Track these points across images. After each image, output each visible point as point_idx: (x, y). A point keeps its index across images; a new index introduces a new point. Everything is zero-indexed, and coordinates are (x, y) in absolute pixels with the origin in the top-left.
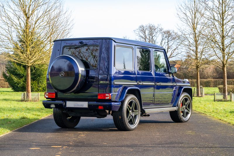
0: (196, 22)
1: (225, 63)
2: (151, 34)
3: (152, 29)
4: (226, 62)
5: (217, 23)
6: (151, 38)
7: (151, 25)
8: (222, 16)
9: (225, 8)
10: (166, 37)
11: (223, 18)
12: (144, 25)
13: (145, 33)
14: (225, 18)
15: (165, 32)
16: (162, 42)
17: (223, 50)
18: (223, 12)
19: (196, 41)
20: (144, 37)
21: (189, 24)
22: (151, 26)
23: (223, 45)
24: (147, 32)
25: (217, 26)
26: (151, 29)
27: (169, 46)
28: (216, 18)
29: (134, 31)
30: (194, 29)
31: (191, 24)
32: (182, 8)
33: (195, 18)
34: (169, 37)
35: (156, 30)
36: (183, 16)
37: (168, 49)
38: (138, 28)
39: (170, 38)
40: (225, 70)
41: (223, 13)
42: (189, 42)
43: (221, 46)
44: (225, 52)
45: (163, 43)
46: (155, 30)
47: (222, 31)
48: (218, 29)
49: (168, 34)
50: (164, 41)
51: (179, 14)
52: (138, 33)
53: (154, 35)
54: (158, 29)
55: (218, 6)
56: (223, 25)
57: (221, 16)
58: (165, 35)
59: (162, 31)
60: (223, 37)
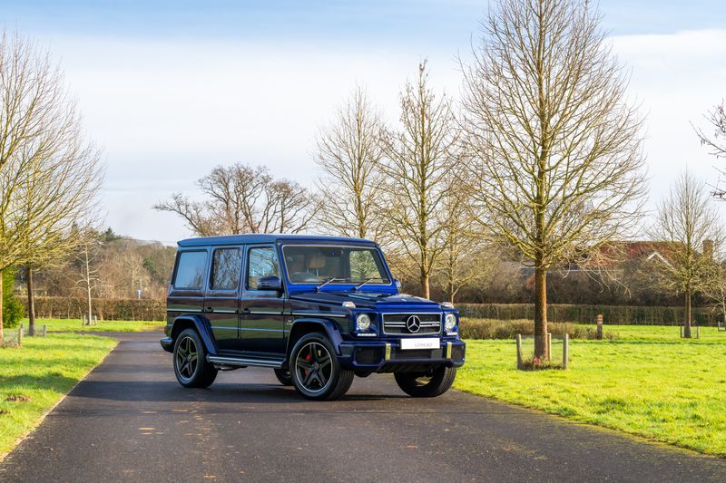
0: (361, 176)
1: (426, 269)
2: (242, 189)
3: (244, 178)
4: (429, 267)
5: (410, 186)
6: (242, 199)
7: (243, 167)
8: (423, 170)
9: (428, 153)
10: (278, 198)
11: (423, 176)
12: (226, 169)
13: (226, 186)
14: (427, 174)
15: (275, 187)
16: (268, 209)
17: (423, 243)
18: (422, 162)
19: (362, 219)
20: (224, 197)
21: (346, 179)
22: (242, 170)
23: (423, 233)
24: (232, 186)
25: (411, 191)
26: (241, 178)
27: (285, 219)
28: (410, 175)
29: (200, 180)
30: (357, 190)
31: (351, 179)
32: (330, 144)
33: (360, 167)
34: (285, 198)
35: (254, 180)
36: (333, 161)
37: (282, 227)
38: (208, 173)
39: (288, 200)
40: (427, 285)
41: (423, 165)
42: (346, 220)
43: (419, 234)
44: (427, 246)
45: (271, 213)
46: (251, 180)
47: (422, 201)
48: (413, 197)
49: (283, 192)
50: (272, 208)
51: (325, 157)
52: (209, 186)
53: (248, 193)
54: (259, 178)
55: (413, 148)
56: (423, 190)
57: (419, 172)
58: (275, 196)
59: (269, 184)
60: (423, 215)
